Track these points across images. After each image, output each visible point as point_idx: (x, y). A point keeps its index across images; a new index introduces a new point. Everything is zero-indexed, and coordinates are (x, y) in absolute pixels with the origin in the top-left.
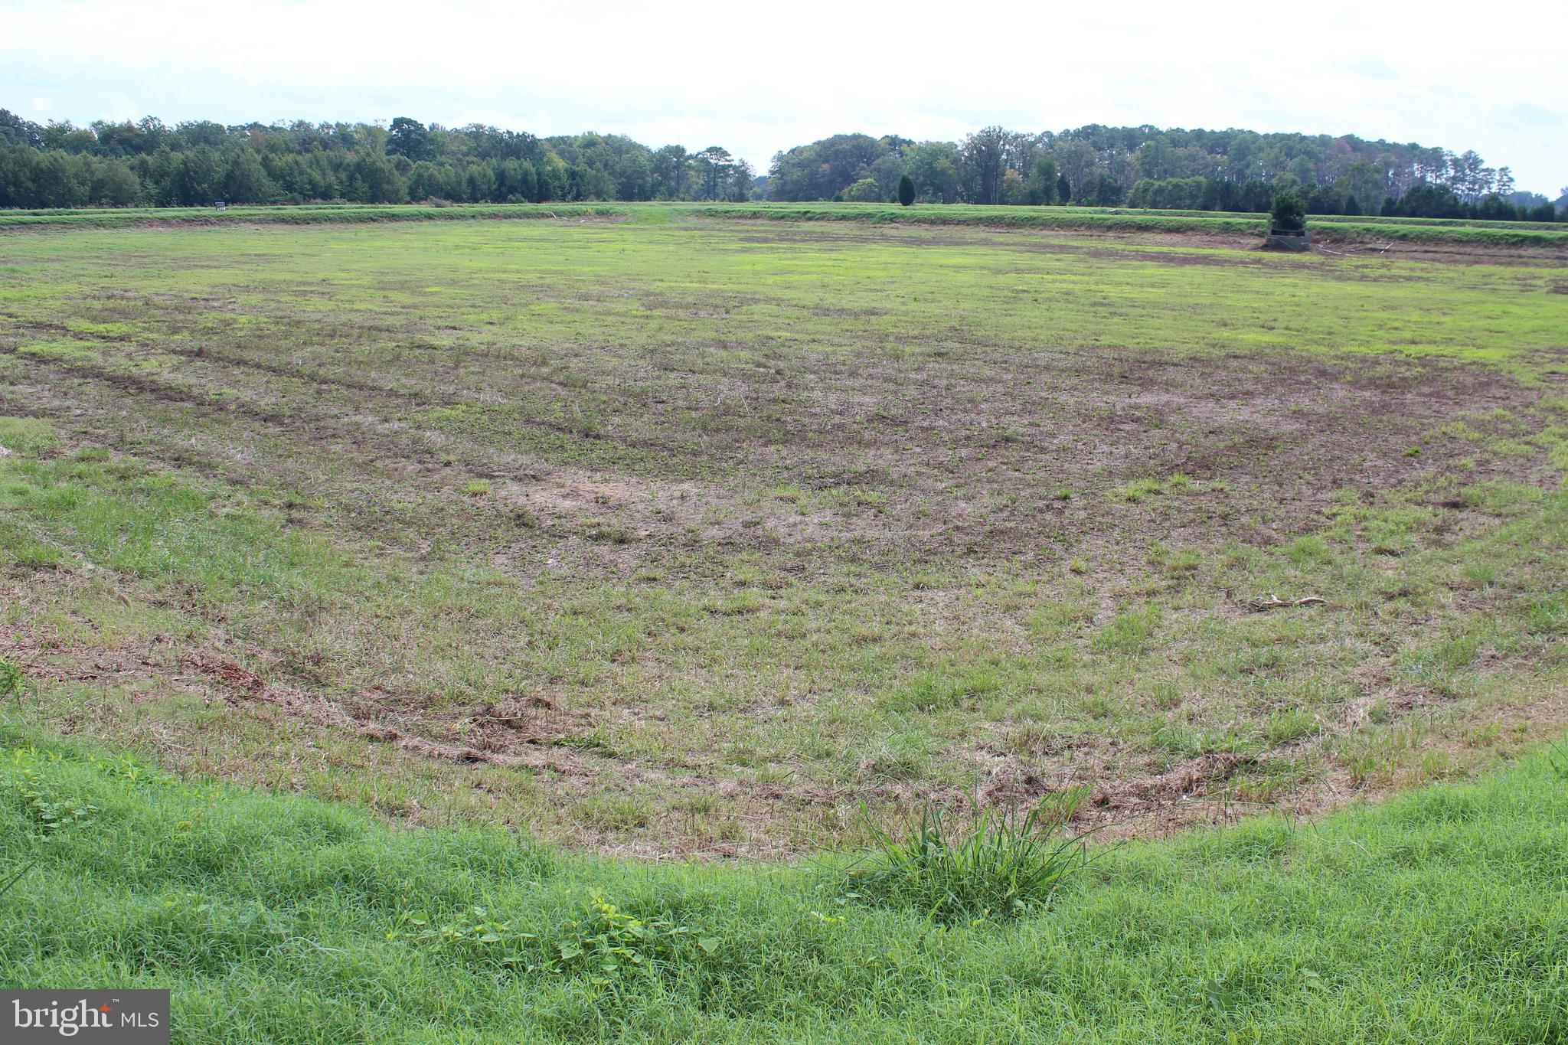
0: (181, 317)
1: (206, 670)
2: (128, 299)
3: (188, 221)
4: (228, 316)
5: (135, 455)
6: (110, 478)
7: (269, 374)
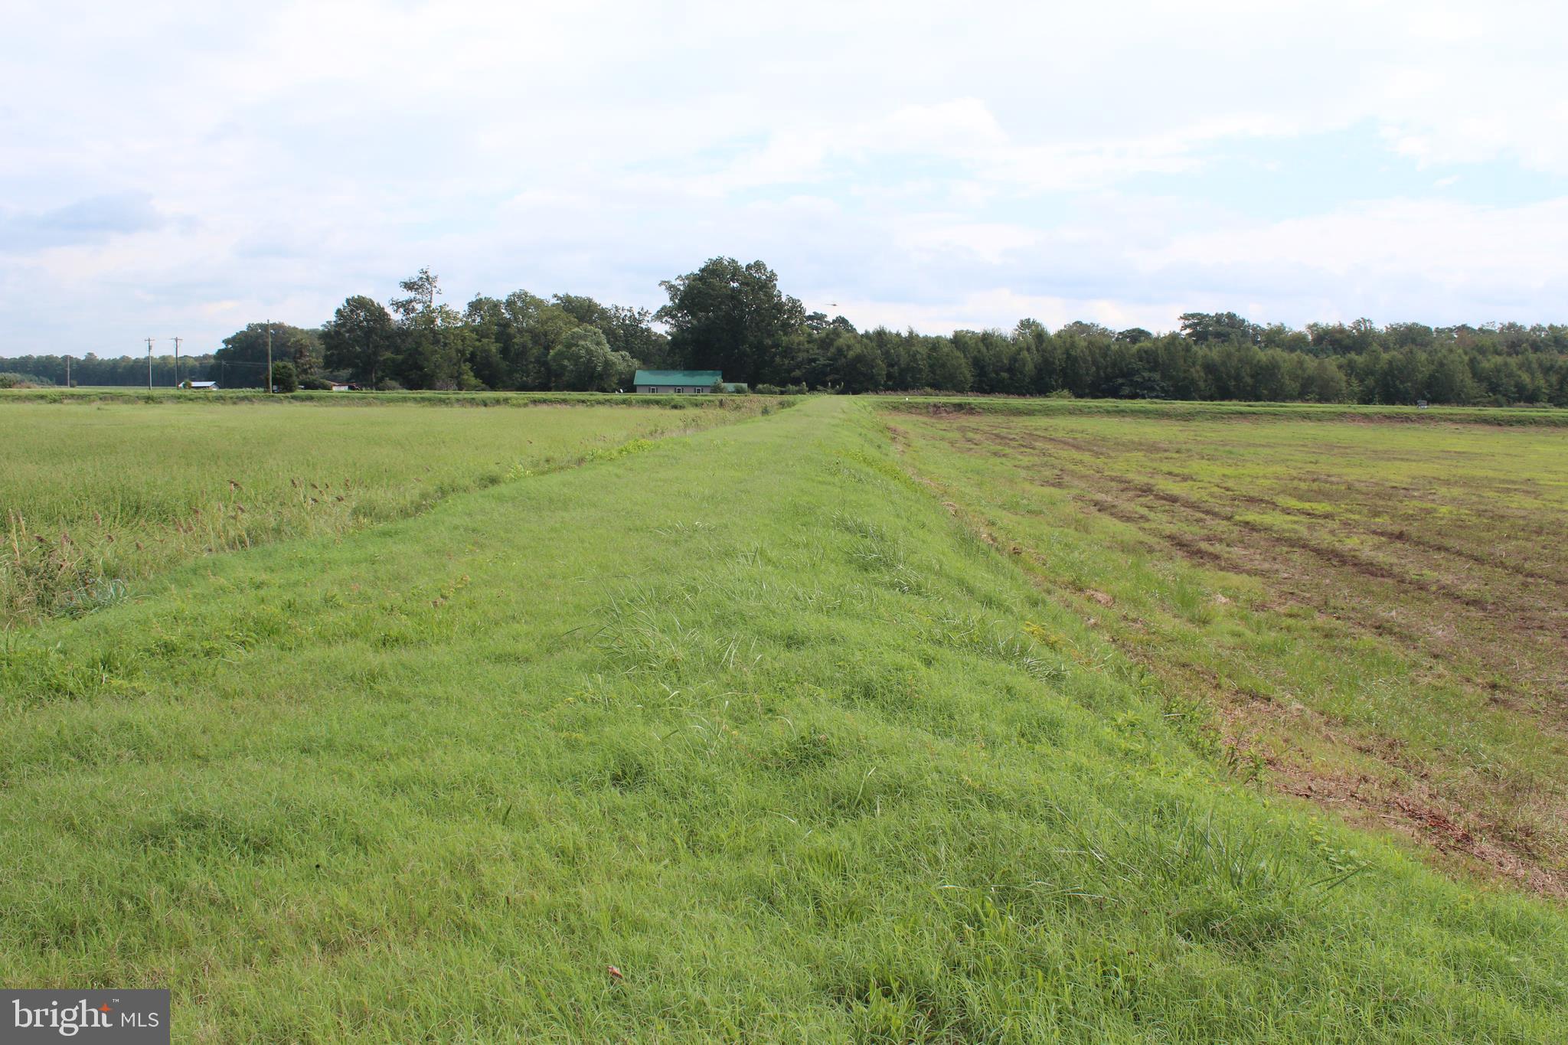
0: (1381, 503)
1: (1413, 815)
2: (1332, 483)
3: (1389, 417)
4: (1429, 505)
5: (1338, 618)
6: (1316, 635)
7: (1471, 562)
